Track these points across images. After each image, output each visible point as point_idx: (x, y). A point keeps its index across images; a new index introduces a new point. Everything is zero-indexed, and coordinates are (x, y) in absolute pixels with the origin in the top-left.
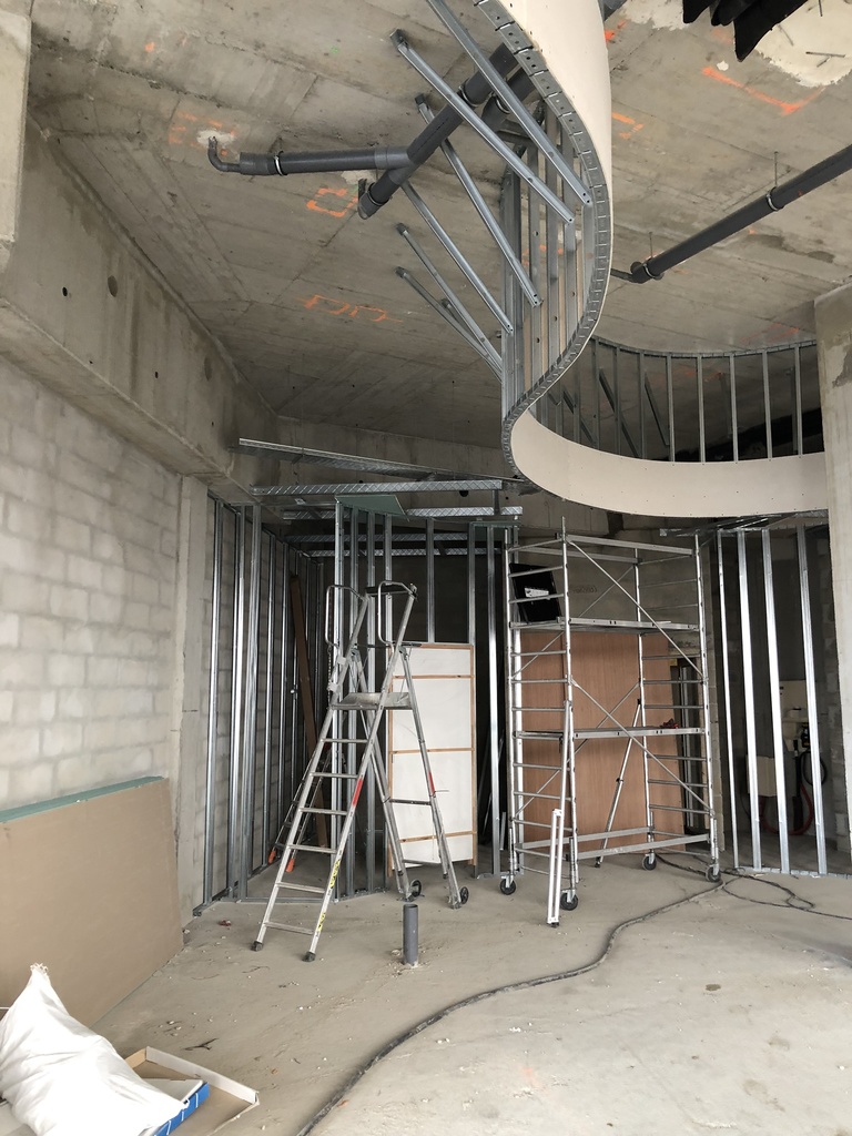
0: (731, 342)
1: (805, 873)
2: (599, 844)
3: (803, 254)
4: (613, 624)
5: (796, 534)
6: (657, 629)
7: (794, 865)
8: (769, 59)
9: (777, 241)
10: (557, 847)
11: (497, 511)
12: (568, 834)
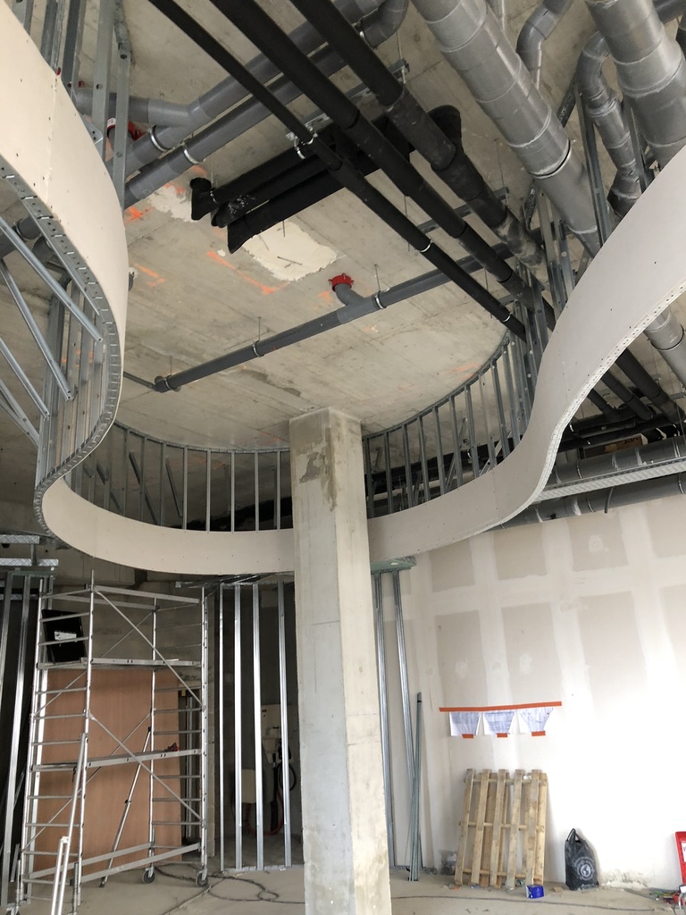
0: (233, 443)
1: (275, 867)
2: (104, 865)
3: (279, 388)
4: (130, 663)
5: (277, 588)
6: (166, 667)
7: (268, 861)
8: (253, 256)
9: (262, 377)
10: (61, 874)
11: (35, 563)
12: (73, 860)
